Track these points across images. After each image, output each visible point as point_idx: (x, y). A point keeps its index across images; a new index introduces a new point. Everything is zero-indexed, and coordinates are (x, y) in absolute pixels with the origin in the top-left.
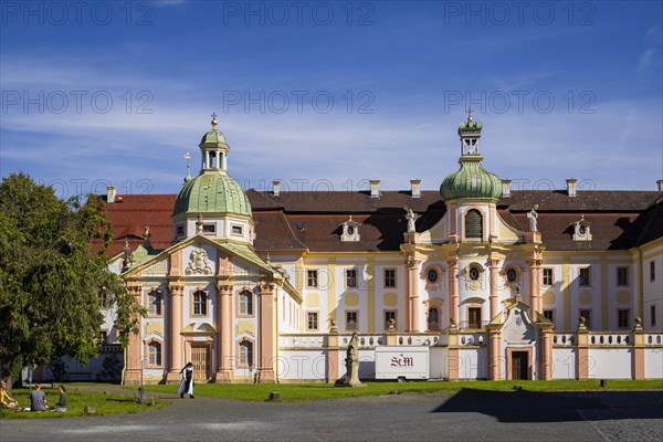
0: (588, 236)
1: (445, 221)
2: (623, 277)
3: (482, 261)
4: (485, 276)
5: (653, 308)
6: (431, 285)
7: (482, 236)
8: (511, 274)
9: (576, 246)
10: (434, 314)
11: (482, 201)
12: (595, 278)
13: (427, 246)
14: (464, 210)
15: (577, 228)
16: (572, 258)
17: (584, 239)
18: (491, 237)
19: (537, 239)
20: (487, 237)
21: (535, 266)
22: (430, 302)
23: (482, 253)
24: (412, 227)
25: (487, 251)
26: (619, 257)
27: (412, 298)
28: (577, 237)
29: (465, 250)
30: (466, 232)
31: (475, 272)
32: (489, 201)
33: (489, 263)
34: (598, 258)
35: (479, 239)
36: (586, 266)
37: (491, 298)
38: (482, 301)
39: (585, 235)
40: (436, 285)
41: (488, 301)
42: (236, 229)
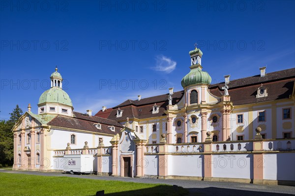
0: (265, 94)
1: (184, 98)
3: (197, 114)
6: (178, 128)
7: (197, 102)
8: (215, 119)
9: (256, 101)
10: (180, 140)
11: (198, 85)
12: (269, 116)
13: (176, 111)
14: (189, 91)
15: (259, 91)
16: (254, 107)
17: (263, 96)
18: (202, 101)
19: (226, 99)
20: (200, 102)
21: (225, 113)
22: (177, 135)
23: (197, 110)
24: (170, 103)
25: (199, 109)
26: (285, 103)
27: (168, 134)
28: (259, 96)
30: (191, 101)
31: (194, 119)
32: (201, 85)
33: (201, 114)
34: (271, 105)
35: (196, 104)
36: (262, 111)
37: (201, 131)
38: (197, 133)
39: (264, 94)
40: (180, 127)
41: (200, 133)
42: (52, 109)
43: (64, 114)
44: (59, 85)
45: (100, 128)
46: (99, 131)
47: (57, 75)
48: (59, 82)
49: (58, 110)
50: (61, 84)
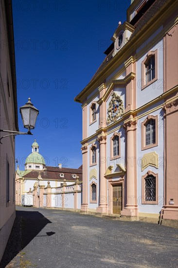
42: (30, 166)
43: (37, 169)
44: (36, 151)
45: (63, 177)
46: (61, 178)
47: (35, 144)
48: (36, 148)
49: (34, 168)
50: (38, 150)
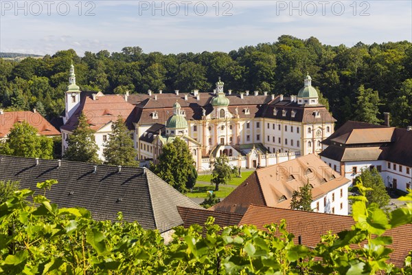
0: (249, 113)
1: (214, 112)
2: (258, 125)
3: (224, 124)
4: (225, 129)
5: (274, 138)
6: (209, 131)
7: (224, 117)
8: (231, 127)
9: (245, 116)
10: (210, 140)
11: (224, 106)
12: (251, 126)
13: (210, 120)
14: (219, 109)
15: (246, 111)
16: (245, 120)
19: (238, 117)
20: (226, 117)
22: (209, 136)
23: (224, 122)
24: (204, 114)
25: (226, 121)
26: (257, 119)
28: (246, 113)
29: (220, 121)
30: (220, 116)
31: (223, 128)
32: (226, 107)
33: (226, 125)
34: (252, 120)
36: (248, 122)
37: (226, 135)
38: (224, 136)
40: (211, 131)
